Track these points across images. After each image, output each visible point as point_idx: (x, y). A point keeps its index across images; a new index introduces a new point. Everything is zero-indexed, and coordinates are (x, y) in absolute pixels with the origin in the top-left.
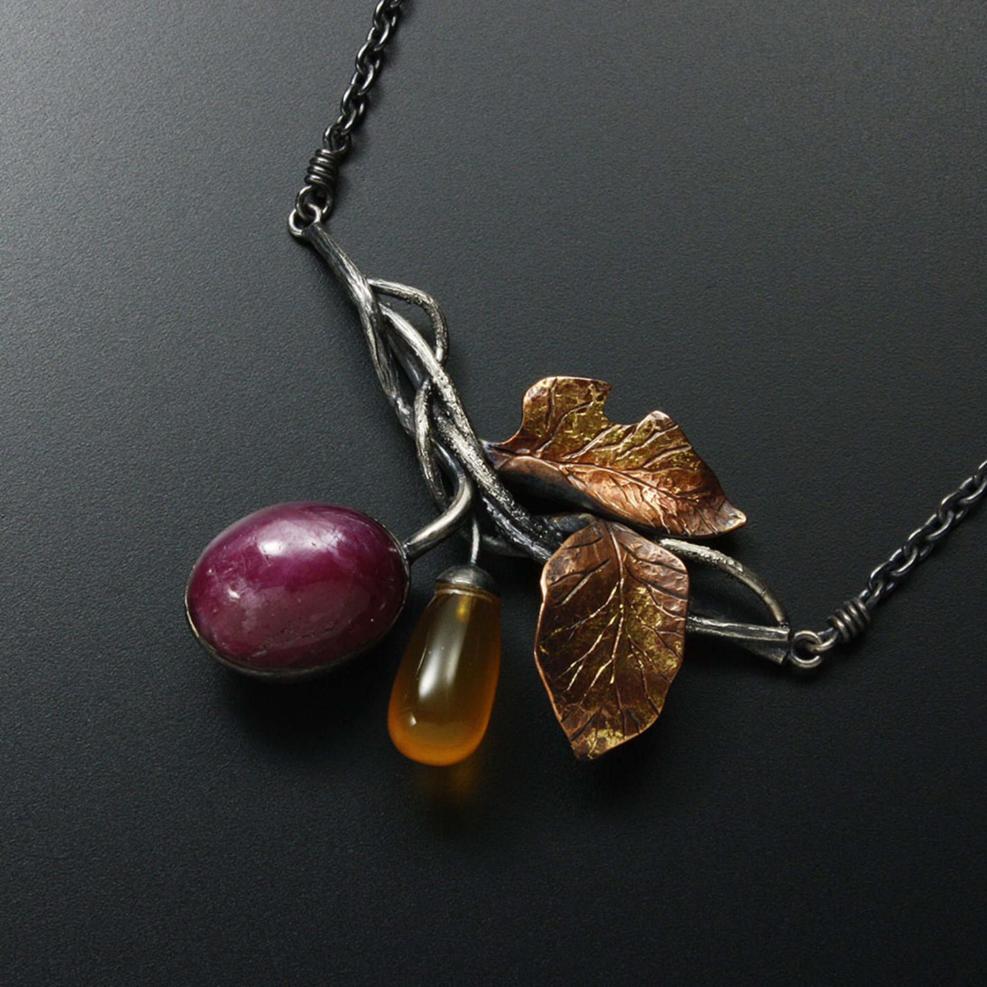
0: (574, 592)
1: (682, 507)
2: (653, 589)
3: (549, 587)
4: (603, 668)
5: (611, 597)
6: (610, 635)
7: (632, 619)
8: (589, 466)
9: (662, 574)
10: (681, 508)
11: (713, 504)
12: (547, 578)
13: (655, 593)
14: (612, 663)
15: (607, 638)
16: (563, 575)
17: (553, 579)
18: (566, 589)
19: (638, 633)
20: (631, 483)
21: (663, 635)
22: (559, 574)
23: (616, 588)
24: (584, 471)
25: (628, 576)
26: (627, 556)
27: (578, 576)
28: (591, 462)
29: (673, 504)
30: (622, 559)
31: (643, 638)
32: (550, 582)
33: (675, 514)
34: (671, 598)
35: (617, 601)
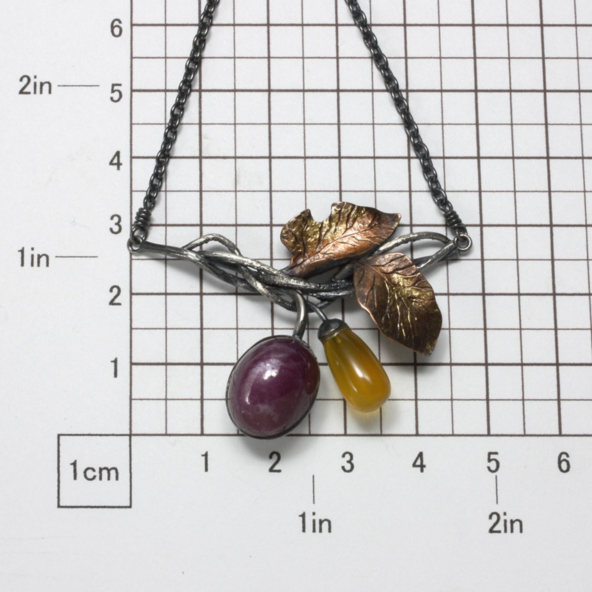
0: (375, 299)
1: (375, 230)
2: (399, 272)
3: (366, 306)
4: (409, 317)
5: (388, 289)
6: (400, 302)
7: (402, 290)
8: (328, 245)
9: (397, 264)
10: (374, 232)
11: (383, 219)
12: (362, 303)
13: (401, 272)
14: (410, 312)
15: (400, 304)
16: (366, 297)
17: (364, 302)
18: (373, 301)
19: (408, 293)
20: (349, 239)
21: (418, 285)
22: (364, 298)
23: (386, 284)
24: (328, 249)
25: (386, 276)
26: (379, 268)
27: (371, 292)
28: (328, 243)
29: (370, 233)
30: (379, 271)
31: (412, 293)
32: (365, 304)
33: (375, 236)
34: (408, 269)
35: (391, 288)
